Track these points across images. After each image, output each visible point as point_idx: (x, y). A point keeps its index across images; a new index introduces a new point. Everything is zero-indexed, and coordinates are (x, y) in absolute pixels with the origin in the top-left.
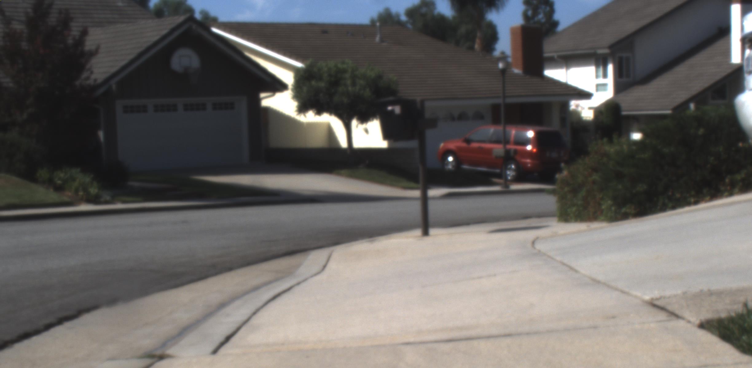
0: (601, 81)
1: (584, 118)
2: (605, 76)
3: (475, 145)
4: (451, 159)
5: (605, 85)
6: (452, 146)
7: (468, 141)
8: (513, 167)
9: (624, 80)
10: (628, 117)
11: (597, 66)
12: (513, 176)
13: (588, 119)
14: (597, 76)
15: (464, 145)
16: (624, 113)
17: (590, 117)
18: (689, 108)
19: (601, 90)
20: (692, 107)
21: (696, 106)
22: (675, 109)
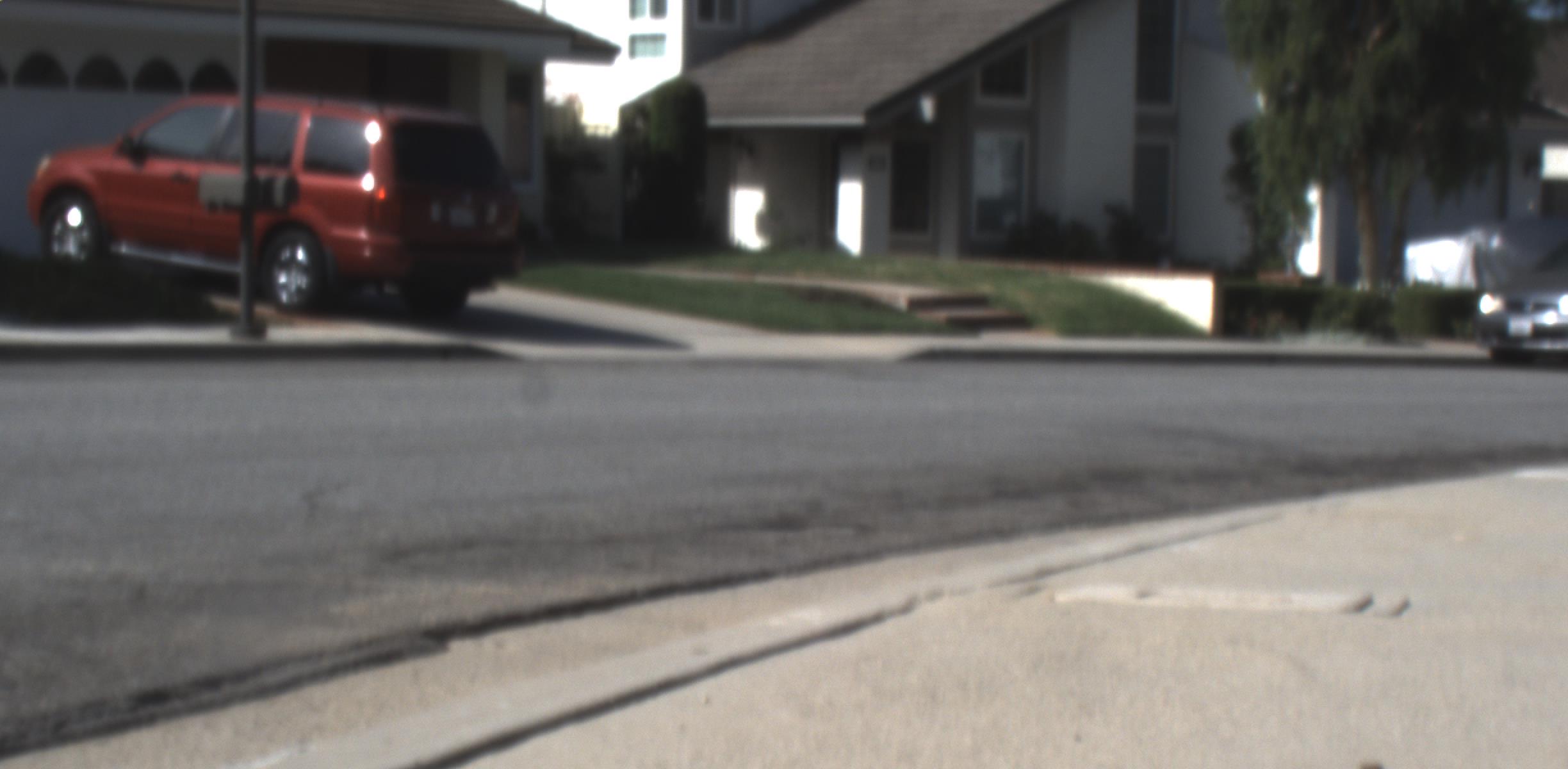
1: (590, 131)
2: (659, 7)
3: (161, 168)
4: (75, 217)
5: (658, 39)
6: (79, 169)
7: (138, 152)
8: (301, 255)
9: (716, 25)
10: (727, 136)
12: (299, 290)
13: (601, 132)
14: (634, 12)
15: (123, 166)
16: (714, 122)
17: (607, 128)
18: (916, 111)
19: (645, 53)
20: (928, 108)
21: (940, 108)
22: (874, 112)
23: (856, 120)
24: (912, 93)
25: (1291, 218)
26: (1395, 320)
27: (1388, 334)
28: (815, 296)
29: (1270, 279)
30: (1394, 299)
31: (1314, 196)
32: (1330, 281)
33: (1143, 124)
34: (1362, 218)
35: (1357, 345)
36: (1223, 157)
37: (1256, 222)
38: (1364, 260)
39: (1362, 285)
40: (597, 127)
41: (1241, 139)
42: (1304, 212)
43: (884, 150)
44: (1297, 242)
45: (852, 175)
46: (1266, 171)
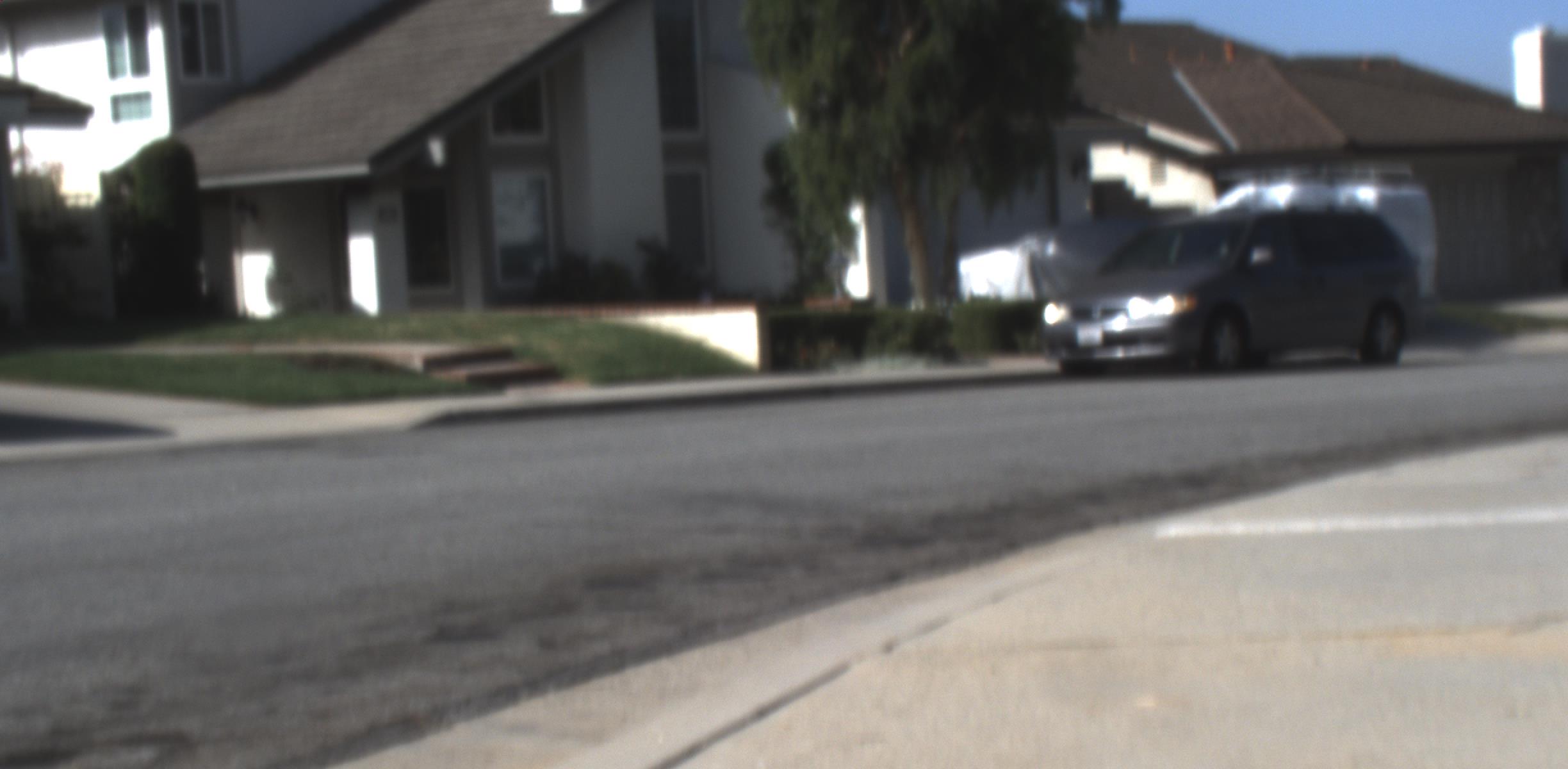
0: (129, 84)
1: (70, 202)
2: (140, 66)
5: (142, 98)
9: (205, 78)
10: (222, 196)
11: (112, 38)
13: (83, 202)
14: (114, 72)
16: (206, 183)
17: (89, 196)
18: (425, 154)
19: (130, 116)
20: (437, 150)
21: (450, 150)
22: (378, 159)
23: (360, 169)
24: (418, 137)
25: (835, 240)
26: (954, 339)
27: (949, 355)
28: (320, 363)
29: (818, 305)
30: (951, 316)
31: (857, 214)
32: (882, 302)
33: (670, 153)
34: (909, 234)
35: (917, 369)
36: (758, 181)
37: (799, 247)
38: (916, 278)
39: (917, 305)
40: (77, 197)
41: (775, 161)
42: (848, 233)
43: (394, 200)
44: (843, 264)
45: (362, 230)
46: (804, 192)
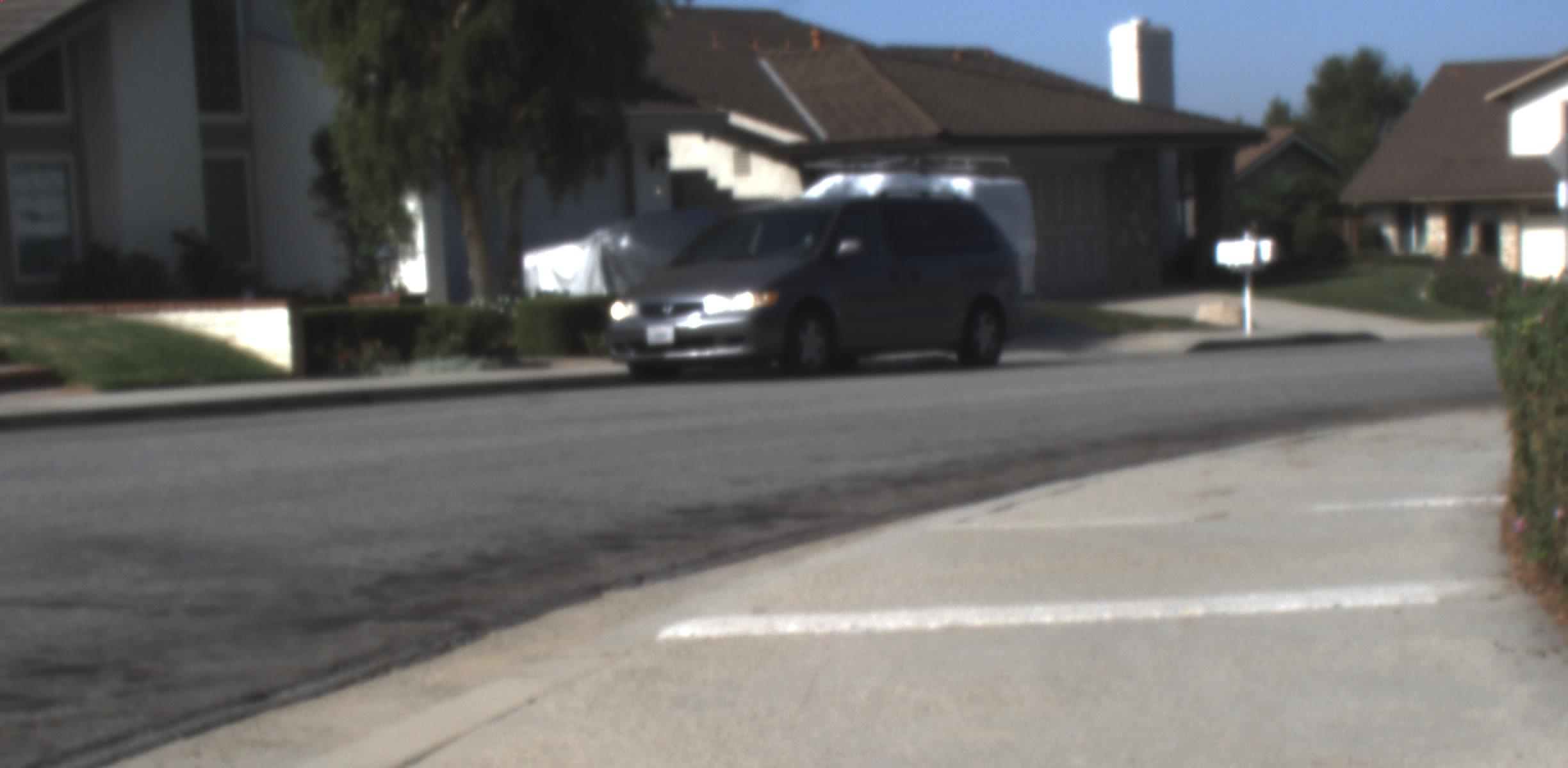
25: (391, 231)
26: (515, 339)
27: (508, 357)
29: (366, 301)
30: (515, 314)
31: (412, 205)
32: (442, 299)
33: (209, 137)
34: (468, 224)
35: (473, 373)
36: (309, 168)
37: (352, 240)
38: (475, 274)
39: (478, 301)
41: (323, 147)
42: (405, 225)
46: (352, 179)
